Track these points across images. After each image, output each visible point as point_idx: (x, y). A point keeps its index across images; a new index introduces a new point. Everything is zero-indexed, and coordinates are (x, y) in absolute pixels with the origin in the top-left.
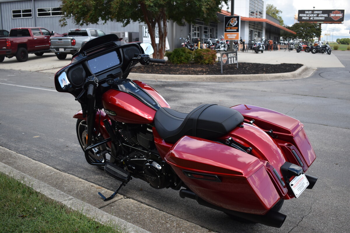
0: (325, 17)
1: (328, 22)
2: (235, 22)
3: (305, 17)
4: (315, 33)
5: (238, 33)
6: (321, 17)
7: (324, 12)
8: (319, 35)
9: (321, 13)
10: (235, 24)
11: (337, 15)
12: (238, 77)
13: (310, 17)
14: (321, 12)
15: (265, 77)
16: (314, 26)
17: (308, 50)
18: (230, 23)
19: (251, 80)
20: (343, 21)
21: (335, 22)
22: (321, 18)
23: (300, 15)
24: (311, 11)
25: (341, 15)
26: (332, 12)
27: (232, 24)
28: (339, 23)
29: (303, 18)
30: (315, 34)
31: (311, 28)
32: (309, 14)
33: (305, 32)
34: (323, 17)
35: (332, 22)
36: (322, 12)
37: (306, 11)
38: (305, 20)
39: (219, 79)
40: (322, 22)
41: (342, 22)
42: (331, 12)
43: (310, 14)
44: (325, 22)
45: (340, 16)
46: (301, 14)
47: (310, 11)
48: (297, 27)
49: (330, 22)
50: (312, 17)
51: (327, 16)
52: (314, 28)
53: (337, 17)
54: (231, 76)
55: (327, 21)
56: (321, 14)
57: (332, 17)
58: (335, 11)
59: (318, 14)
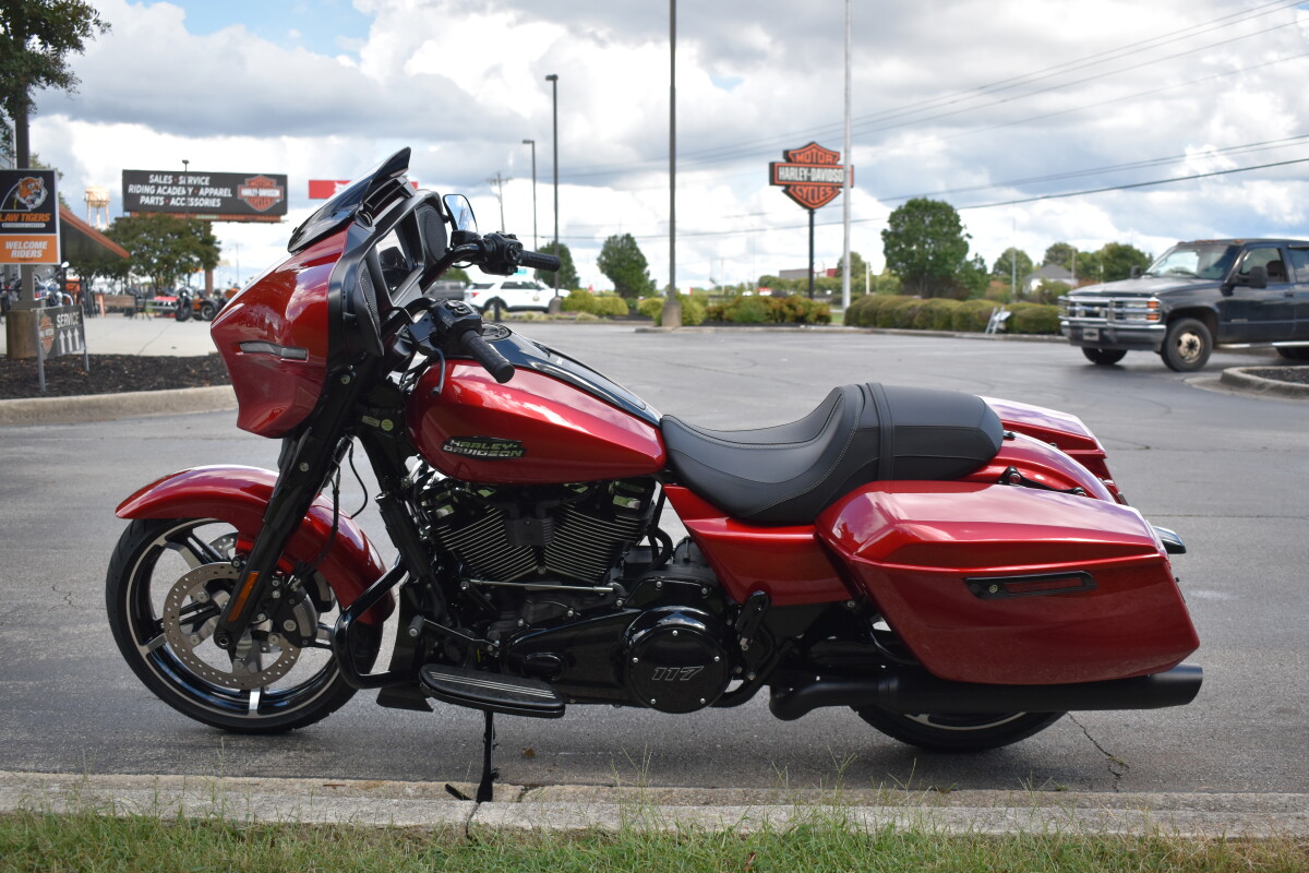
0: (221, 197)
1: (235, 217)
2: (39, 195)
3: (149, 197)
4: (197, 253)
5: (55, 237)
6: (207, 196)
7: (218, 179)
8: (210, 259)
9: (207, 183)
10: (39, 202)
11: (264, 193)
12: (124, 400)
13: (168, 198)
14: (207, 179)
15: (222, 396)
16: (190, 229)
17: (208, 312)
18: (17, 196)
19: (173, 409)
20: (284, 212)
21: (259, 218)
22: (207, 203)
23: (132, 189)
24: (170, 177)
25: (276, 193)
26: (247, 180)
27: (23, 201)
28: (271, 219)
29: (144, 200)
30: (196, 259)
31: (180, 237)
32: (162, 185)
33: (161, 252)
34: (216, 197)
35: (247, 217)
36: (210, 181)
37: (151, 176)
38: (152, 206)
39: (52, 412)
40: (215, 217)
41: (283, 218)
42: (243, 183)
43: (168, 185)
44: (223, 217)
45: (273, 195)
46: (134, 183)
47: (166, 177)
48: (131, 233)
49: (243, 218)
50: (176, 196)
51: (230, 195)
52: (193, 237)
53: (263, 198)
54: (98, 400)
55: (232, 214)
56: (209, 187)
57: (246, 200)
58: (255, 178)
59: (197, 188)
